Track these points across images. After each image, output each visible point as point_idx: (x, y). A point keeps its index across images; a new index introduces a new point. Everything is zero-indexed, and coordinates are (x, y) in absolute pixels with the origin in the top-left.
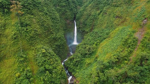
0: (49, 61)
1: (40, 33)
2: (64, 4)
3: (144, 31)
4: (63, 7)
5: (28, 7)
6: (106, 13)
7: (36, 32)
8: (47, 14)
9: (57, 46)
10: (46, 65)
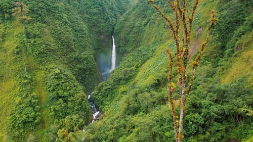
0: (64, 85)
1: (54, 49)
2: (95, 11)
3: (198, 43)
4: (94, 16)
5: (38, 12)
6: (155, 23)
7: (48, 46)
8: (66, 23)
9: (80, 69)
10: (59, 90)
